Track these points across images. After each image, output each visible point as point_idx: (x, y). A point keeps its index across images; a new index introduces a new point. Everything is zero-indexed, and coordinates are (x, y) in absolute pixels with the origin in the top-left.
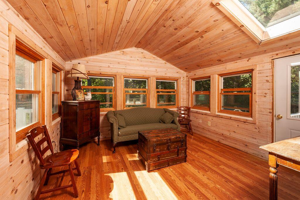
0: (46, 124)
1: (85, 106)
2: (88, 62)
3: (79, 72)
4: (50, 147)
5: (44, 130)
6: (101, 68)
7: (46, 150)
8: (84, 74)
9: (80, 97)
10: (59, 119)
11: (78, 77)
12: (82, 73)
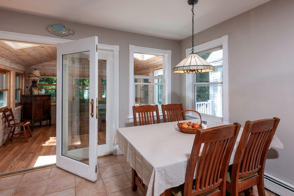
0: (11, 107)
1: (38, 99)
2: (43, 67)
3: (34, 76)
4: (13, 119)
5: (10, 110)
6: (54, 71)
7: (11, 120)
8: (38, 77)
9: (35, 92)
10: (20, 107)
11: (34, 79)
12: (37, 76)
